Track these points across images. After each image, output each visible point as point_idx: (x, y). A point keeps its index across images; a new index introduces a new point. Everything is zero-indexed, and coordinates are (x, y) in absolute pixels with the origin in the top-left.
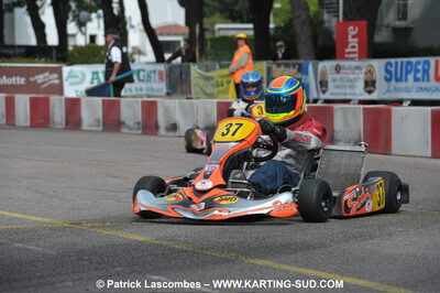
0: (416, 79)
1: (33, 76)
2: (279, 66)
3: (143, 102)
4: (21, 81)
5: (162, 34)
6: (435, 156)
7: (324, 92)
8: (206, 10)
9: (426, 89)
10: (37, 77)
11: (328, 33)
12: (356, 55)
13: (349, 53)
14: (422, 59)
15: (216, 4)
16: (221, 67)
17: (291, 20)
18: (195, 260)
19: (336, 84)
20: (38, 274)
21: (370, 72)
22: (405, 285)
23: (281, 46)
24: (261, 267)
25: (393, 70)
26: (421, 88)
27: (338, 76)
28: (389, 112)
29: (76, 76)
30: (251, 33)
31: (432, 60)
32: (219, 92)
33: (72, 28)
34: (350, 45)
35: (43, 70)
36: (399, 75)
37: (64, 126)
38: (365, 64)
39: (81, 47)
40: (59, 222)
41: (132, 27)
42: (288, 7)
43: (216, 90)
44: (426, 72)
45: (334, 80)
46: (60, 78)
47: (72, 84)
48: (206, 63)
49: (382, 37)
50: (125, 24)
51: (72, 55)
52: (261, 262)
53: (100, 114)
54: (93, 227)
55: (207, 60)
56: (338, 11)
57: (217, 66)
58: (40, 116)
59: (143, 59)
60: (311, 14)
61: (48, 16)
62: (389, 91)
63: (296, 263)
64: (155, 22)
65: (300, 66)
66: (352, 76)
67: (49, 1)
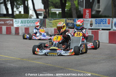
0: (103, 24)
1: (6, 21)
2: (68, 20)
4: (3, 23)
5: (38, 11)
9: (106, 26)
11: (80, 12)
12: (88, 17)
13: (86, 17)
14: (104, 19)
15: (51, 4)
16: (54, 20)
17: (71, 8)
21: (91, 21)
25: (97, 21)
26: (104, 26)
28: (98, 32)
29: (17, 22)
30: (61, 11)
31: (107, 19)
32: (53, 26)
33: (15, 9)
34: (87, 15)
35: (8, 20)
36: (99, 23)
37: (15, 34)
38: (90, 19)
41: (30, 9)
42: (70, 4)
43: (52, 25)
44: (106, 22)
46: (13, 22)
47: (16, 24)
48: (49, 19)
49: (94, 13)
50: (28, 8)
51: (16, 16)
53: (24, 31)
56: (83, 6)
57: (53, 20)
58: (9, 31)
60: (76, 7)
61: (9, 6)
62: (96, 26)
64: (36, 8)
65: (74, 20)
66: (87, 23)
67: (9, 2)
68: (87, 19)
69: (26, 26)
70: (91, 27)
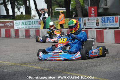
0: (110, 22)
1: (6, 23)
3: (36, 30)
4: (3, 25)
6: (115, 43)
7: (85, 26)
8: (52, 4)
9: (113, 25)
10: (7, 24)
11: (86, 10)
12: (94, 16)
13: (92, 15)
14: (111, 16)
15: (55, 3)
17: (76, 7)
18: (51, 73)
19: (88, 24)
20: (8, 78)
21: (98, 20)
22: (108, 78)
23: (74, 14)
24: (69, 74)
25: (104, 19)
26: (112, 24)
27: (89, 22)
28: (103, 31)
29: (18, 23)
30: (65, 10)
31: (114, 17)
33: (16, 10)
34: (92, 13)
35: (8, 22)
36: (105, 21)
37: (14, 37)
38: (96, 18)
39: (19, 15)
40: (14, 64)
41: (32, 9)
42: (75, 3)
44: (113, 20)
45: (88, 23)
46: (13, 24)
47: (16, 25)
48: (53, 19)
49: (101, 10)
50: (31, 9)
51: (16, 17)
52: (69, 73)
53: (24, 33)
54: (23, 65)
55: (53, 18)
56: (88, 4)
57: (56, 20)
58: (8, 34)
59: (36, 18)
60: (81, 5)
61: (9, 7)
62: (103, 25)
63: (78, 73)
64: (39, 8)
65: (78, 19)
66: (93, 22)
67: (9, 3)
68: (93, 18)
69: (27, 28)
70: (98, 26)
